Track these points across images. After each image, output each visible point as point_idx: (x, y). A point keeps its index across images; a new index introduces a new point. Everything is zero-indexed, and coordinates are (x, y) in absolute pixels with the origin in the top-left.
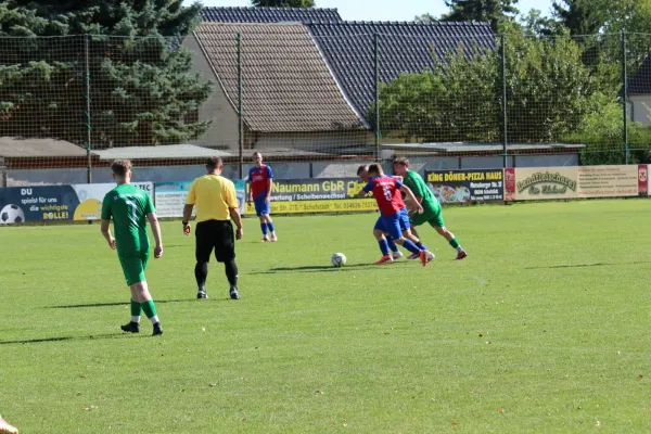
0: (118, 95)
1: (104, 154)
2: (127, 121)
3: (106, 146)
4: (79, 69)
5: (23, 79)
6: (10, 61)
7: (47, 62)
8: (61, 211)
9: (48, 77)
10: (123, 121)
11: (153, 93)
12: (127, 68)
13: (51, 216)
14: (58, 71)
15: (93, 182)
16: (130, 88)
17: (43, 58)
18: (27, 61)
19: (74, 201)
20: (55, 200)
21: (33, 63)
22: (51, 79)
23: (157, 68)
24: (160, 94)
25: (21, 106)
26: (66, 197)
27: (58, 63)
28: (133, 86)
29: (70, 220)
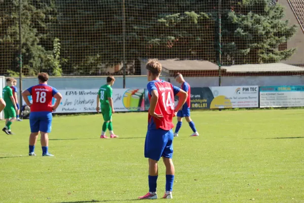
0: (238, 33)
1: (230, 69)
2: (244, 49)
3: (230, 64)
4: (215, 17)
5: (181, 23)
6: (174, 12)
7: (196, 12)
8: (202, 103)
9: (196, 22)
10: (241, 49)
11: (259, 32)
12: (244, 16)
13: (196, 105)
14: (202, 18)
15: (222, 86)
16: (246, 28)
17: (193, 10)
18: (184, 12)
19: (211, 97)
20: (199, 96)
21: (187, 13)
22: (198, 22)
23: (262, 17)
24: (264, 33)
25: (180, 39)
26: (206, 95)
27: (202, 13)
28: (247, 27)
29: (208, 108)
